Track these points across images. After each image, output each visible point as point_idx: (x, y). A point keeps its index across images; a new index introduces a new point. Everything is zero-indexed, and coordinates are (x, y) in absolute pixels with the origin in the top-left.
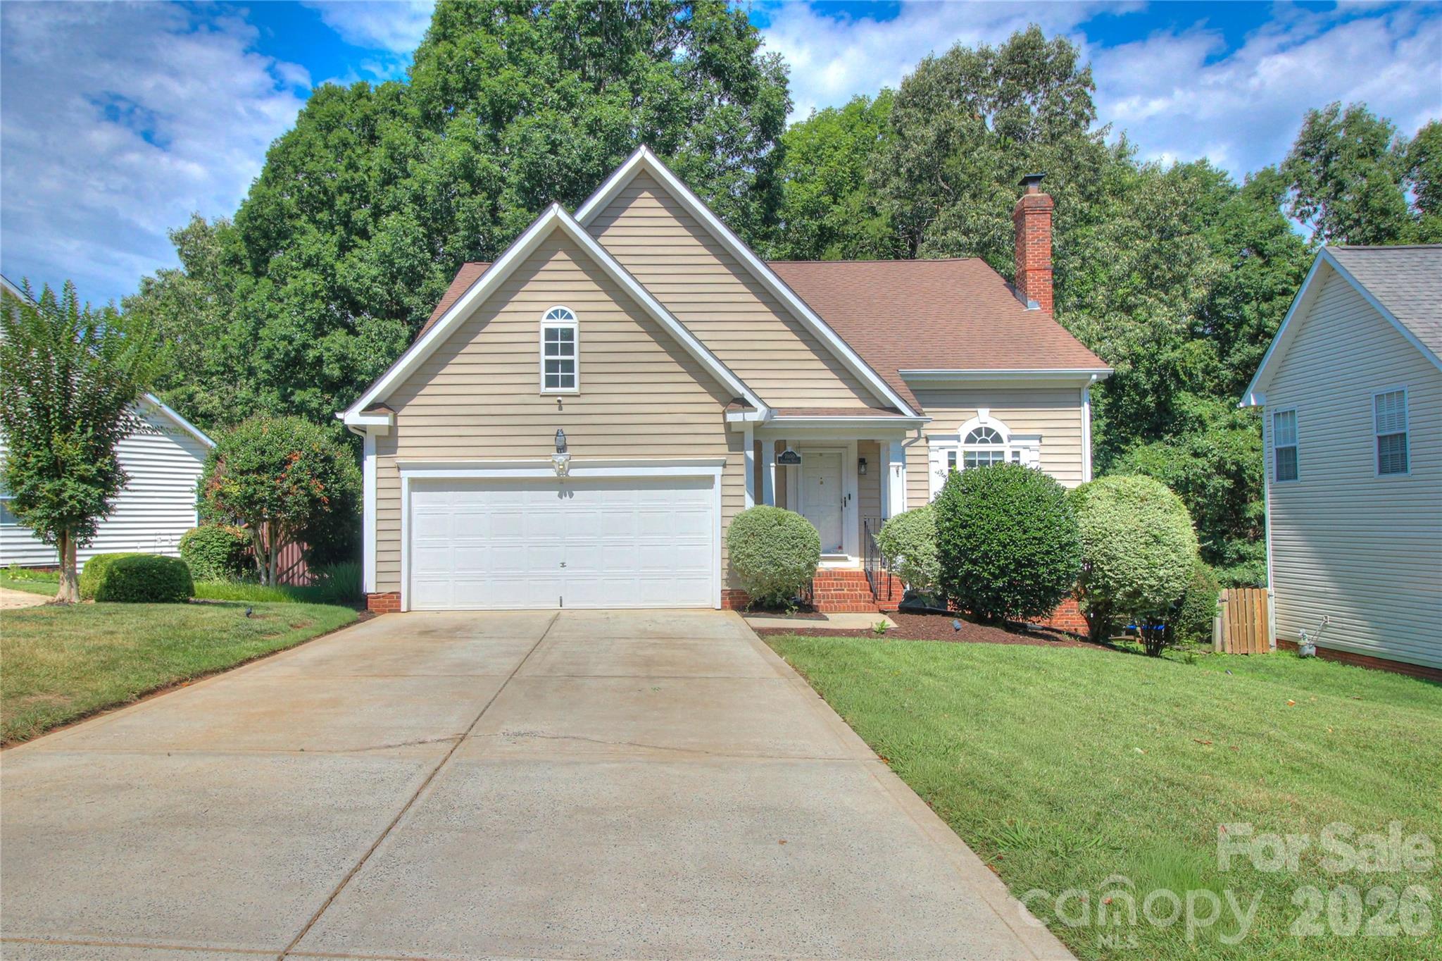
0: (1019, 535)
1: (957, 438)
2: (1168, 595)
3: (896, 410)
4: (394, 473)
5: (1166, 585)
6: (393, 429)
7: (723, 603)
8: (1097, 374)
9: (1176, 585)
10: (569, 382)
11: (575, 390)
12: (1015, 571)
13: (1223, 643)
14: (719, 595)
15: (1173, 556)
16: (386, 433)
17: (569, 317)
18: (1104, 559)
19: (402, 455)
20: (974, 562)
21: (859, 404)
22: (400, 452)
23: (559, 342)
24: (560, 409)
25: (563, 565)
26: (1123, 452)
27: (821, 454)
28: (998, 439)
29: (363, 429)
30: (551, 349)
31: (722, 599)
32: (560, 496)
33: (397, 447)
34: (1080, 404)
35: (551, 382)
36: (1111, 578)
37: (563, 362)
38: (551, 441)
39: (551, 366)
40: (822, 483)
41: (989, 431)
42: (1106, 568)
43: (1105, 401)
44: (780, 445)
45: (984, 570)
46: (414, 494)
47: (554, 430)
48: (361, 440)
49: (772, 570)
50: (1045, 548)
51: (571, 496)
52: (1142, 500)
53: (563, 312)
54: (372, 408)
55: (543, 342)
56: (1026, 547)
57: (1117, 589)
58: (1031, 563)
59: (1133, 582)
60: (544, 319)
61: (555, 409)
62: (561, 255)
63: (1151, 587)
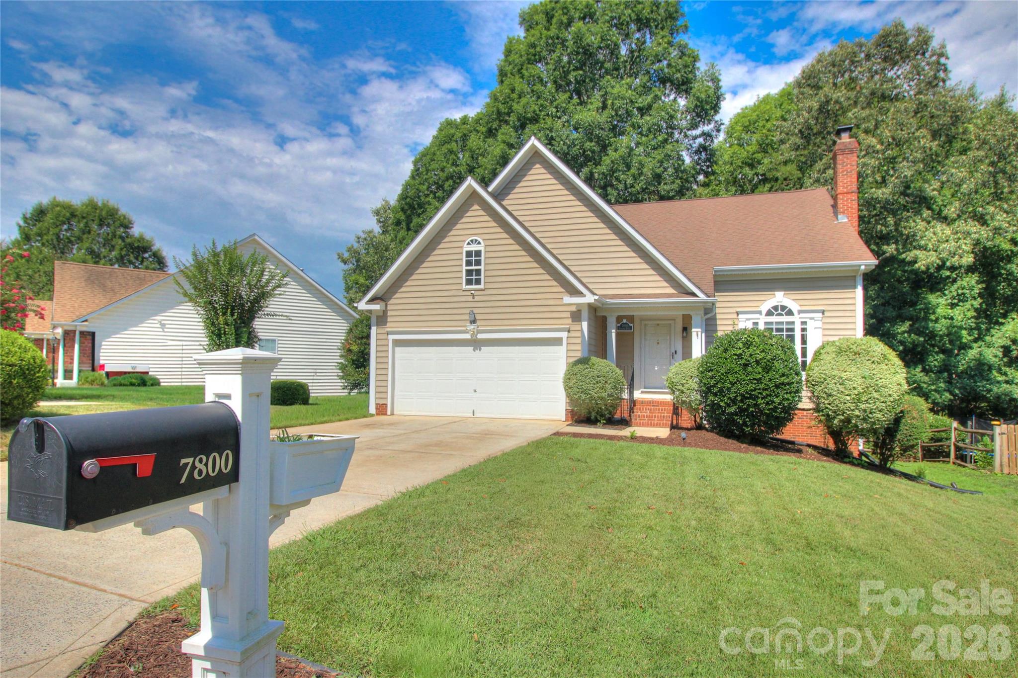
0: (743, 377)
1: (760, 313)
2: (874, 423)
3: (694, 295)
4: (384, 336)
5: (870, 415)
6: (385, 312)
7: (566, 417)
8: (866, 265)
9: (879, 416)
10: (478, 282)
11: (482, 286)
12: (742, 401)
13: (1001, 465)
14: (564, 412)
15: (875, 395)
16: (382, 314)
17: (479, 243)
18: (824, 395)
19: (390, 326)
20: (715, 395)
21: (671, 291)
22: (388, 325)
23: (473, 258)
24: (473, 298)
25: (475, 391)
26: (1002, 324)
27: (658, 325)
28: (790, 313)
29: (370, 311)
30: (469, 263)
31: (566, 415)
32: (474, 350)
33: (387, 322)
34: (855, 287)
35: (469, 282)
36: (830, 410)
37: (476, 270)
38: (467, 317)
39: (469, 272)
40: (658, 343)
41: (783, 308)
42: (826, 402)
43: (980, 286)
44: (619, 319)
45: (722, 401)
46: (397, 349)
47: (468, 311)
48: (370, 317)
49: (583, 396)
50: (763, 386)
51: (480, 350)
52: (855, 354)
53: (476, 240)
54: (372, 300)
55: (464, 259)
56: (748, 385)
57: (835, 417)
58: (752, 397)
59: (844, 413)
60: (465, 245)
61: (470, 299)
62: (476, 207)
63: (858, 416)
